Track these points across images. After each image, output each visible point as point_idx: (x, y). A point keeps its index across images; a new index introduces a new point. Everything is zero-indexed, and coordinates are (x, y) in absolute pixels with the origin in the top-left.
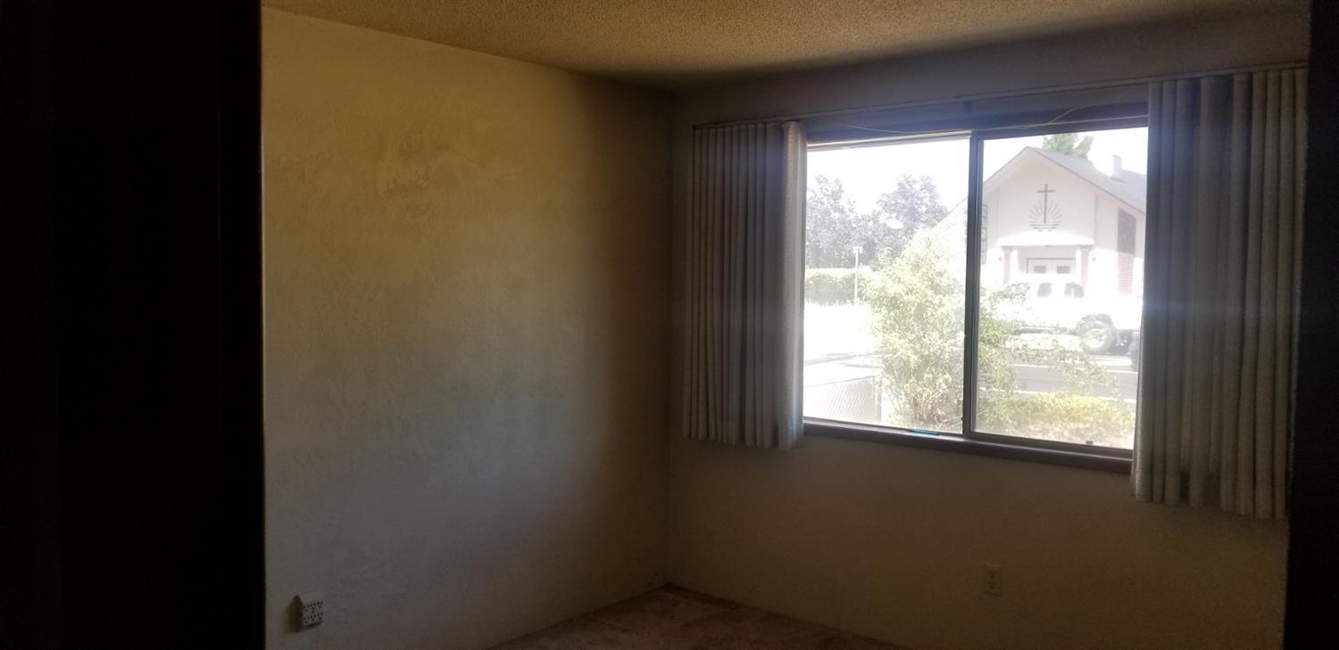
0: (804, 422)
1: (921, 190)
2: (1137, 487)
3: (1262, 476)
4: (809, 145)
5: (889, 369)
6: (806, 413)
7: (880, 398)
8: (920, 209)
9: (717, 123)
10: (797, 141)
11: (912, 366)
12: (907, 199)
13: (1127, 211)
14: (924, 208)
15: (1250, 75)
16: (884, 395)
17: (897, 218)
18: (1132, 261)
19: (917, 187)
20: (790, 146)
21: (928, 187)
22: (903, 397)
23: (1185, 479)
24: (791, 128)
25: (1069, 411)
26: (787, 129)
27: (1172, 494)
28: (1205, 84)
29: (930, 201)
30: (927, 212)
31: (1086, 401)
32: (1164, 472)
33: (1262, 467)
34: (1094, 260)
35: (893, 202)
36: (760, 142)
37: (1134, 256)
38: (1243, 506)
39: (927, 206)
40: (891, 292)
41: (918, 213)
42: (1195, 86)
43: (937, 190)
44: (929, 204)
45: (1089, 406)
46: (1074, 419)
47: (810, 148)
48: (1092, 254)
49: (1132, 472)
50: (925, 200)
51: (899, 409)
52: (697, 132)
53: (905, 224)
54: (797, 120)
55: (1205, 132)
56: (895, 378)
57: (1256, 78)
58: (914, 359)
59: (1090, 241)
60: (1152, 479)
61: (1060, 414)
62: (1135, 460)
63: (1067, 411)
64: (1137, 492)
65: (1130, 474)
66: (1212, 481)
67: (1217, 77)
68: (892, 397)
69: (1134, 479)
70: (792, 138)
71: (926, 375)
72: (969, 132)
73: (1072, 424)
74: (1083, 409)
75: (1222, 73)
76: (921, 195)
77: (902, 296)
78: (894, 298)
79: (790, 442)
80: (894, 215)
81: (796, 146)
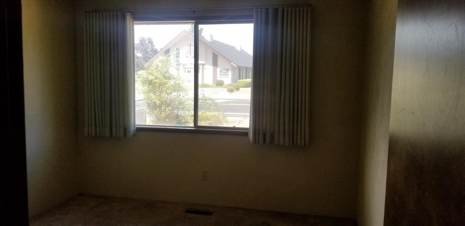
0: (136, 126)
1: (148, 43)
2: (251, 139)
3: (287, 133)
4: (135, 22)
5: (149, 105)
6: (136, 124)
7: (145, 117)
8: (148, 50)
9: (96, 11)
10: (130, 20)
11: (158, 104)
12: (143, 46)
13: (214, 52)
14: (149, 50)
15: (284, 8)
16: (147, 116)
17: (140, 53)
18: (217, 69)
19: (147, 42)
20: (128, 22)
21: (151, 42)
22: (154, 116)
23: (264, 136)
24: (128, 15)
25: (207, 117)
26: (127, 15)
27: (261, 141)
28: (271, 11)
29: (151, 47)
30: (150, 51)
31: (211, 114)
32: (259, 134)
33: (287, 130)
34: (206, 68)
35: (138, 47)
36: (115, 19)
37: (217, 67)
38: (282, 142)
39: (150, 49)
40: (150, 79)
41: (147, 51)
42: (267, 10)
43: (154, 43)
44: (151, 48)
45: (213, 115)
46: (208, 120)
47: (135, 23)
48: (205, 67)
49: (249, 135)
50: (150, 47)
51: (152, 120)
52: (88, 14)
53: (143, 55)
54: (130, 12)
55: (270, 27)
56: (151, 109)
57: (285, 9)
58: (158, 102)
59: (204, 63)
60: (255, 136)
61: (204, 118)
62: (250, 131)
63: (206, 117)
64: (251, 141)
65: (248, 135)
66: (272, 135)
67: (274, 8)
68: (150, 116)
69: (250, 137)
70: (129, 18)
71: (163, 108)
72: (194, 21)
73: (208, 121)
74: (211, 116)
75: (275, 7)
76: (148, 45)
77: (154, 80)
78: (151, 81)
79: (131, 134)
80: (139, 52)
81: (130, 22)
